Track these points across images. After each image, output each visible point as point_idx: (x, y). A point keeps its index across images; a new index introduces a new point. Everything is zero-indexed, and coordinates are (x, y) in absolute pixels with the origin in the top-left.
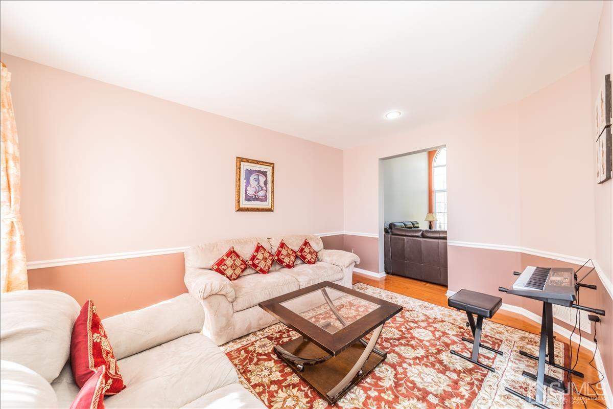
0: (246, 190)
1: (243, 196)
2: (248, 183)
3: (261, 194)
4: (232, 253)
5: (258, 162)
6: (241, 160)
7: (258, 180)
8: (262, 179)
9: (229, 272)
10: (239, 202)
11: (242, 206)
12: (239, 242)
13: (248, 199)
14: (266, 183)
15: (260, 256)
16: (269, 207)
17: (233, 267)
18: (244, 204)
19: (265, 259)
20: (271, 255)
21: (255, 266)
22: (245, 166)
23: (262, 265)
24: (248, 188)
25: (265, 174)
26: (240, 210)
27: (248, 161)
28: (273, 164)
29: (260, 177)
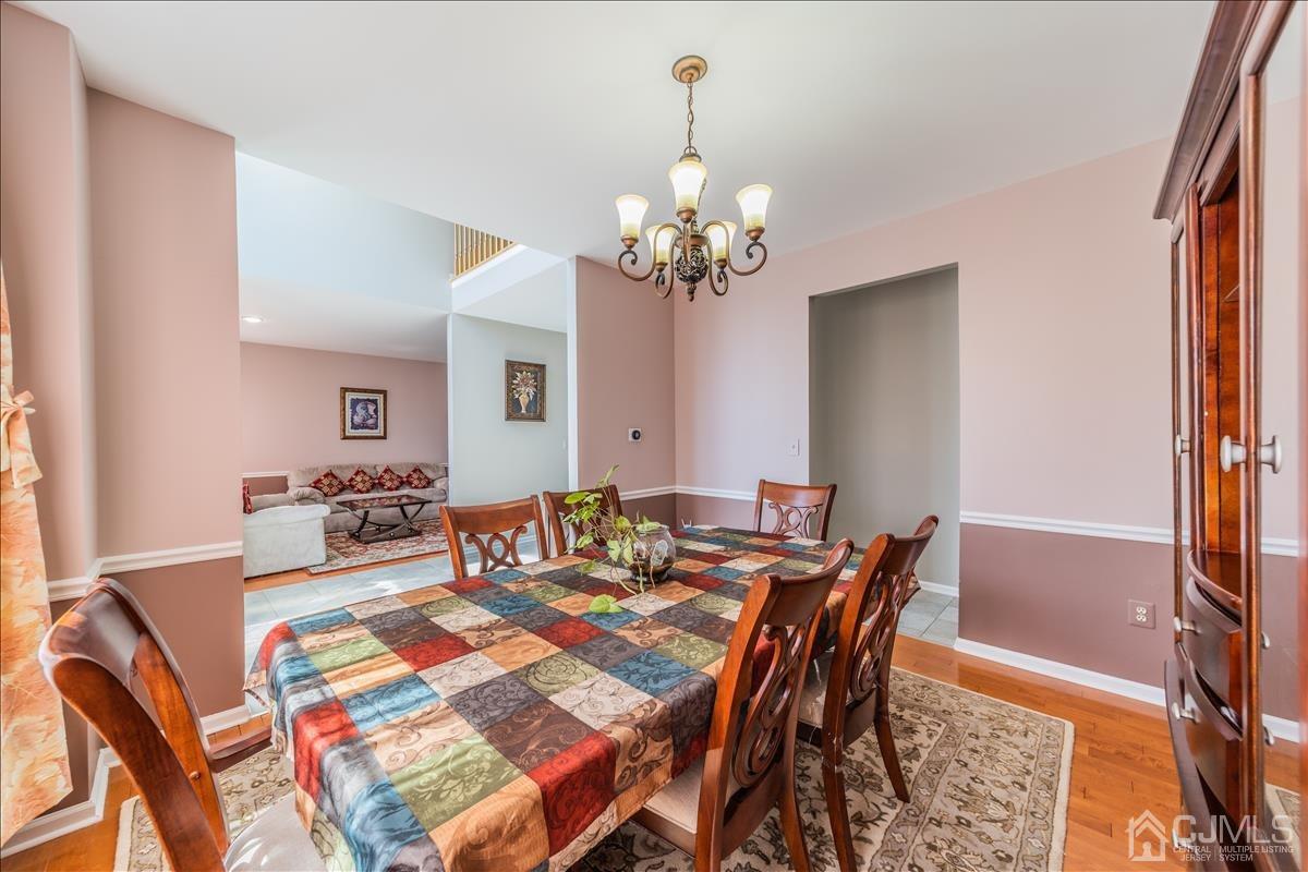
0: (352, 419)
1: (348, 424)
2: (354, 412)
3: (371, 422)
4: (329, 475)
5: (365, 391)
6: (344, 390)
7: (366, 409)
8: (371, 408)
9: (326, 490)
10: (344, 431)
11: (347, 434)
12: (340, 467)
13: (354, 427)
14: (376, 411)
15: (359, 479)
16: (382, 434)
17: (330, 486)
18: (350, 432)
19: (363, 482)
20: (371, 478)
21: (353, 487)
22: (350, 396)
23: (360, 486)
24: (355, 417)
25: (375, 402)
26: (345, 438)
27: (353, 390)
28: (385, 392)
29: (369, 406)
